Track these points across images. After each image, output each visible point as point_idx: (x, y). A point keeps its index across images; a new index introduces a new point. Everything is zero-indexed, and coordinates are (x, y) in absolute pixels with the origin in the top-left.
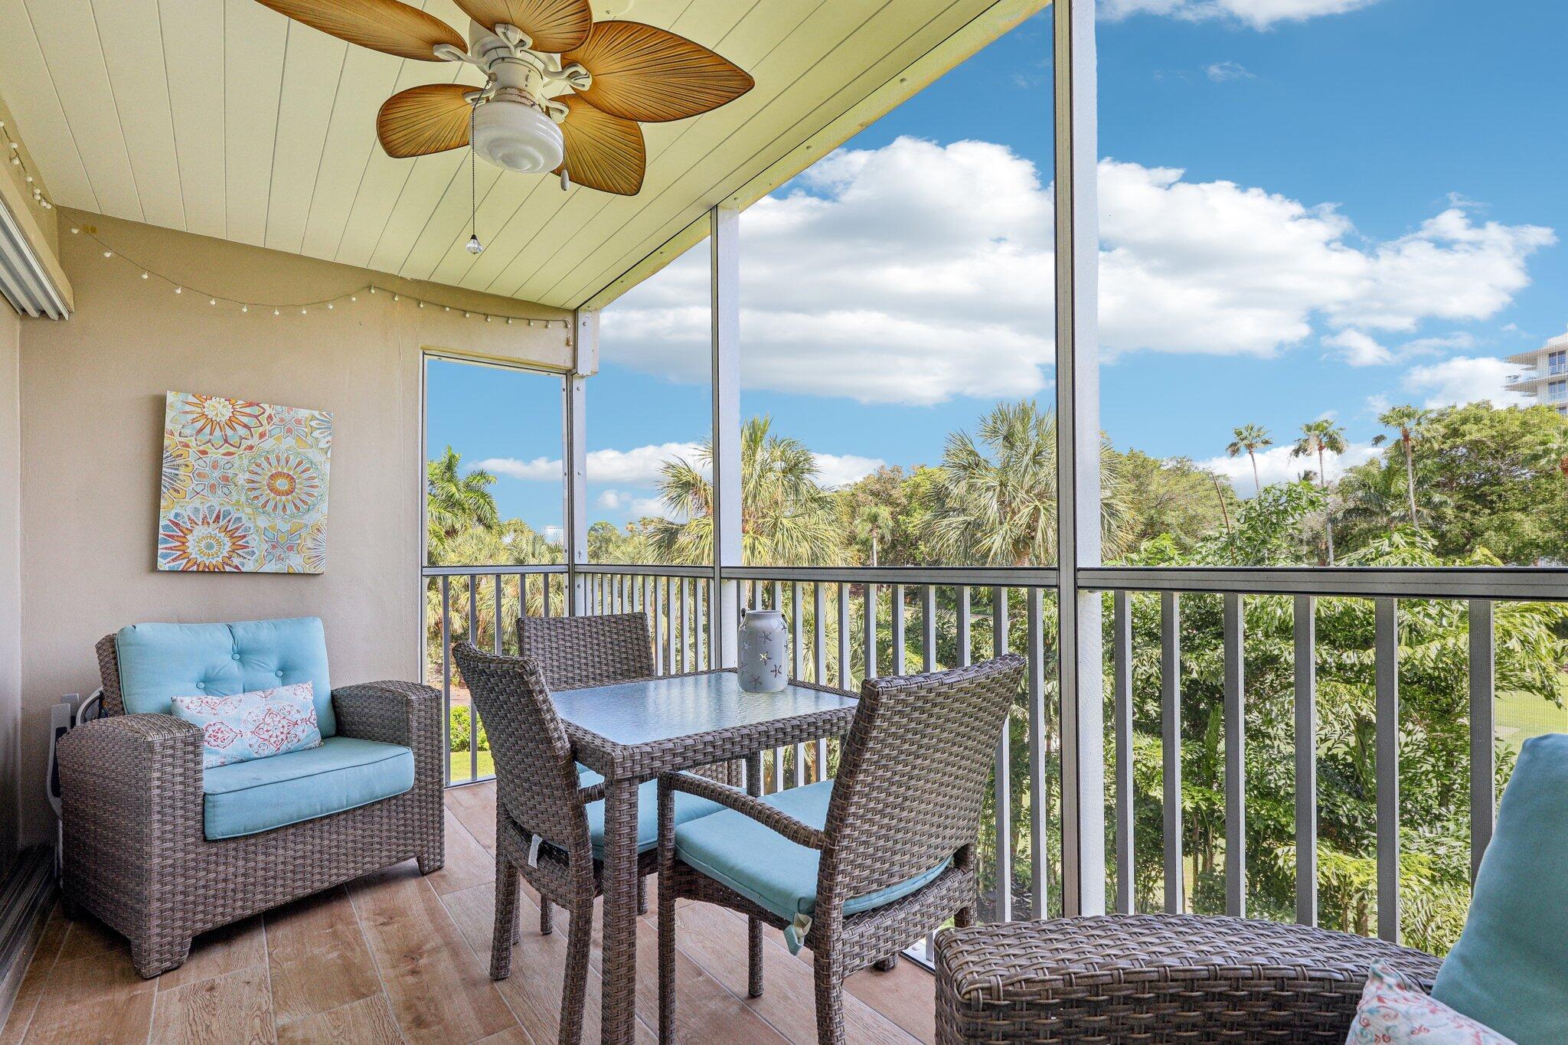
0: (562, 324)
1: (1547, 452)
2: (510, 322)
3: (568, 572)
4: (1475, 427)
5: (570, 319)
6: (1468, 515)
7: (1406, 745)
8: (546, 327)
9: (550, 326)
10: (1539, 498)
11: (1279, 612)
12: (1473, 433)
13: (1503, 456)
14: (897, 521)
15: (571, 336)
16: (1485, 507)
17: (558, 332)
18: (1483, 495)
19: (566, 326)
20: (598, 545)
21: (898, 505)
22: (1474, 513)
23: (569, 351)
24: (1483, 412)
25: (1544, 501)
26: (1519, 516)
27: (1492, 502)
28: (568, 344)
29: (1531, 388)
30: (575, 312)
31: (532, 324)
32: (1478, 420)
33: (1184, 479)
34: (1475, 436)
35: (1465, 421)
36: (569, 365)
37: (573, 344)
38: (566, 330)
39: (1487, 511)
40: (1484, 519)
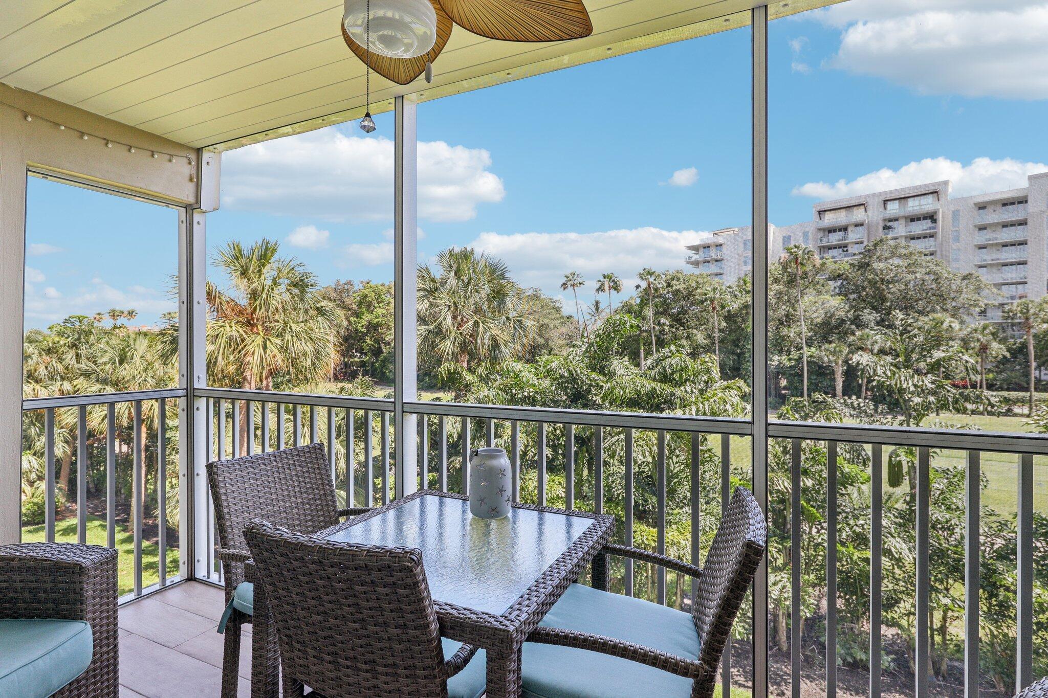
0: (185, 160)
1: (706, 300)
2: (133, 151)
3: (187, 396)
4: (677, 283)
5: (193, 157)
6: (674, 330)
7: (676, 463)
8: (170, 161)
9: (174, 161)
10: (702, 322)
11: (622, 392)
12: (677, 285)
13: (688, 299)
14: (349, 322)
15: (194, 172)
16: (681, 326)
17: (182, 167)
18: (680, 320)
19: (190, 163)
20: (76, 336)
21: (350, 310)
22: (677, 329)
23: (191, 187)
24: (679, 275)
25: (704, 324)
26: (695, 331)
27: (684, 323)
28: (191, 180)
29: (696, 264)
30: (199, 151)
31: (156, 156)
32: (678, 280)
33: (538, 302)
34: (678, 287)
35: (673, 279)
36: (191, 200)
37: (197, 180)
38: (189, 166)
39: (682, 328)
40: (681, 332)
